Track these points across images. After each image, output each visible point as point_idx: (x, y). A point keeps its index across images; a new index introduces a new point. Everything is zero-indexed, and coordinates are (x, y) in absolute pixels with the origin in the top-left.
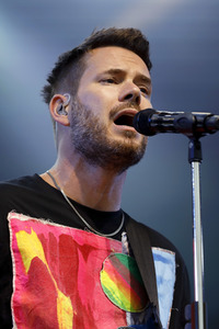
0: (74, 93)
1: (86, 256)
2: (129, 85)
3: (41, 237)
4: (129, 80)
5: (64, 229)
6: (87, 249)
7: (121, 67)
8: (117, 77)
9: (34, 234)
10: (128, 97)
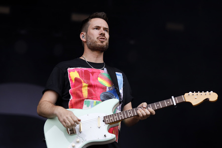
0: (87, 33)
1: (93, 75)
2: (102, 30)
3: (78, 72)
4: (102, 29)
5: (85, 69)
6: (93, 73)
7: (99, 25)
8: (98, 28)
9: (76, 72)
10: (102, 34)
